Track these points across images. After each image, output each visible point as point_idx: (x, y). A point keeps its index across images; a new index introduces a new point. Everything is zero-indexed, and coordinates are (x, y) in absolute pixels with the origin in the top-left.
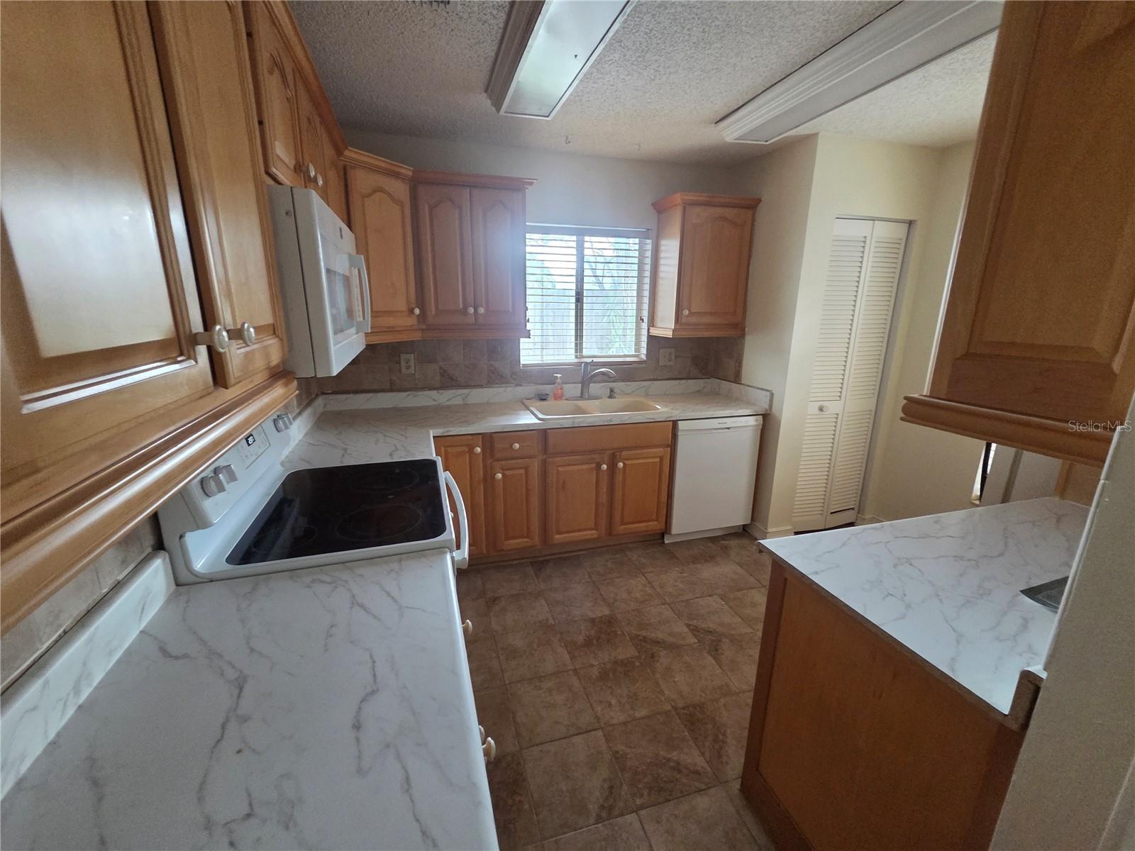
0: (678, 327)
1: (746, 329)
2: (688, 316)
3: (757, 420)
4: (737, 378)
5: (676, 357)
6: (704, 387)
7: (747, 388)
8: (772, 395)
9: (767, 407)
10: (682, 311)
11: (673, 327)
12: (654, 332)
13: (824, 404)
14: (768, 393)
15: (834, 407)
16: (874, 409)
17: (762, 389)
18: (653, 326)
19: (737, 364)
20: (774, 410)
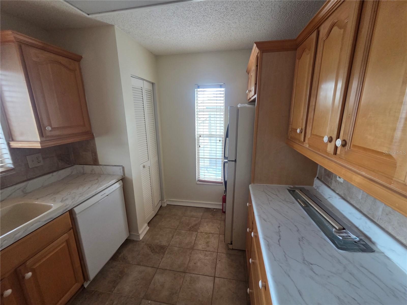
0: (44, 139)
1: (94, 134)
2: (51, 131)
3: (120, 184)
4: (95, 162)
5: (44, 158)
6: (72, 172)
7: (105, 167)
8: (123, 168)
9: (122, 174)
10: (45, 128)
11: (39, 140)
12: (14, 145)
13: (144, 164)
14: (121, 167)
15: (148, 164)
16: (158, 160)
17: (115, 166)
18: (13, 140)
19: (93, 154)
20: (127, 175)
